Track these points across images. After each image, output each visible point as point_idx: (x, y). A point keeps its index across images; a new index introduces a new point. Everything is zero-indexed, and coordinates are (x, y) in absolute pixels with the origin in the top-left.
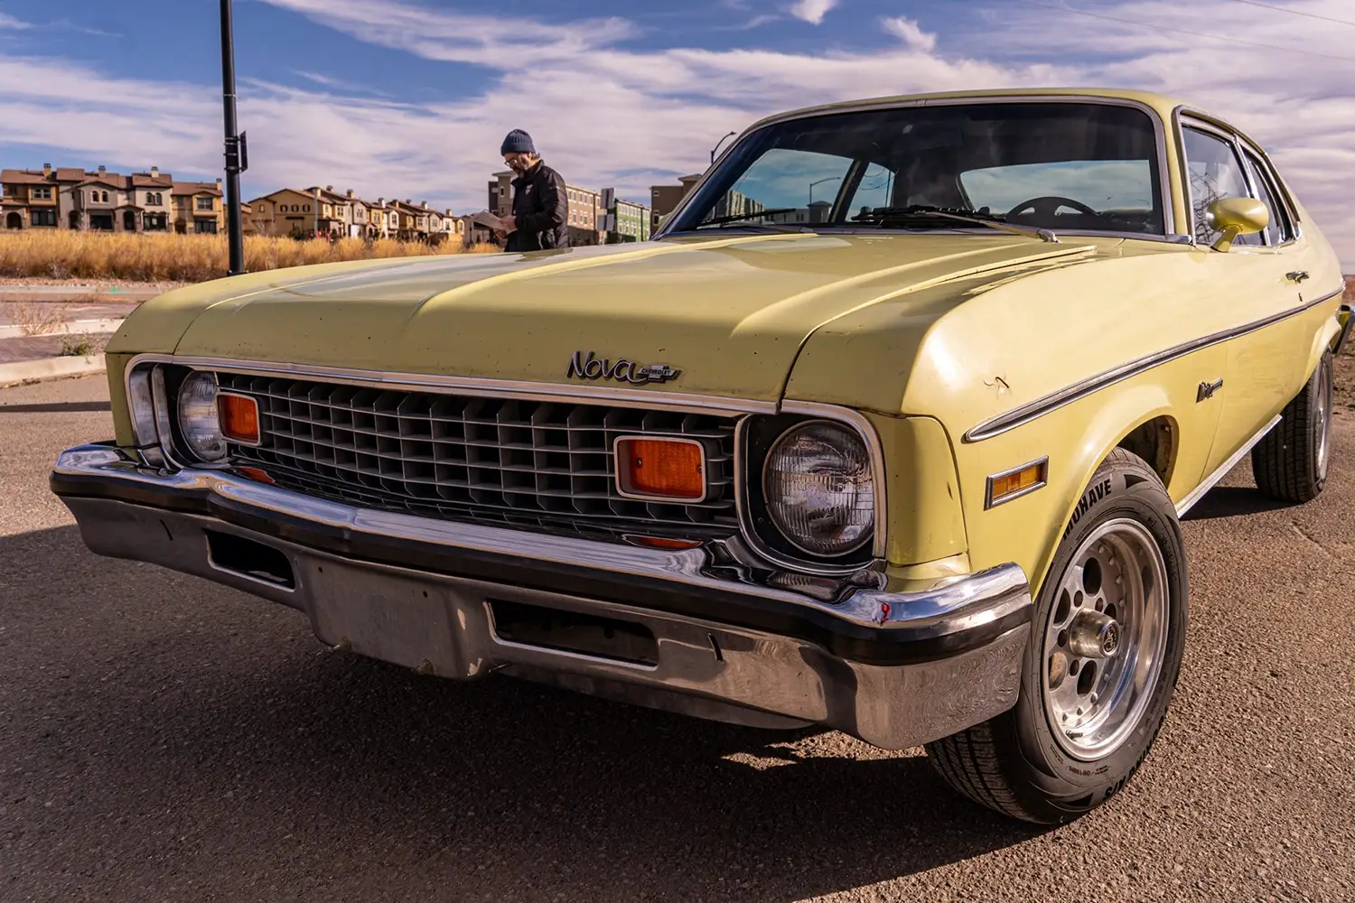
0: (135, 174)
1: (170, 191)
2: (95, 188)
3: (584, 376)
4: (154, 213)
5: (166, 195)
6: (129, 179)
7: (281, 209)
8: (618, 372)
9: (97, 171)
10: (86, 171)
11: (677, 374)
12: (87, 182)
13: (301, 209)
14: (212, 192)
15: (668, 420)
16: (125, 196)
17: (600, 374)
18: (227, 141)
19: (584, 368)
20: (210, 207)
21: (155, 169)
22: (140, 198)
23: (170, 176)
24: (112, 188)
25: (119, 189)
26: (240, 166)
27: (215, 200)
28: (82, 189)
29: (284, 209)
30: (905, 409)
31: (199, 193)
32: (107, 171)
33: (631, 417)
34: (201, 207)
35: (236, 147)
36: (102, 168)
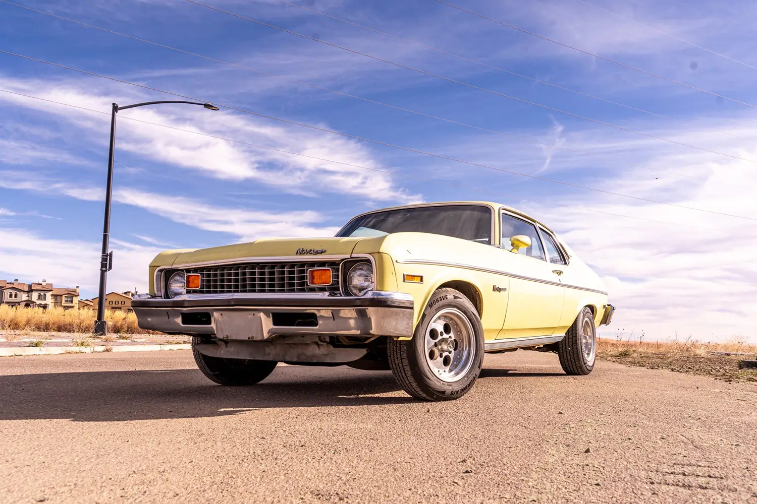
0: (33, 283)
1: (51, 293)
2: (11, 291)
3: (301, 254)
4: (41, 304)
5: (49, 295)
6: (30, 286)
7: (109, 304)
8: (310, 252)
9: (13, 282)
10: (8, 282)
11: (325, 251)
12: (7, 287)
13: (120, 303)
14: (74, 293)
15: (323, 264)
16: (26, 295)
17: (305, 253)
18: (102, 256)
19: (302, 252)
20: (72, 302)
21: (44, 281)
22: (35, 296)
23: (52, 284)
24: (20, 291)
25: (24, 291)
26: (108, 268)
27: (74, 298)
28: (4, 291)
29: (111, 303)
30: (381, 251)
31: (66, 294)
32: (18, 282)
33: (312, 264)
34: (67, 301)
35: (107, 259)
36: (16, 280)
